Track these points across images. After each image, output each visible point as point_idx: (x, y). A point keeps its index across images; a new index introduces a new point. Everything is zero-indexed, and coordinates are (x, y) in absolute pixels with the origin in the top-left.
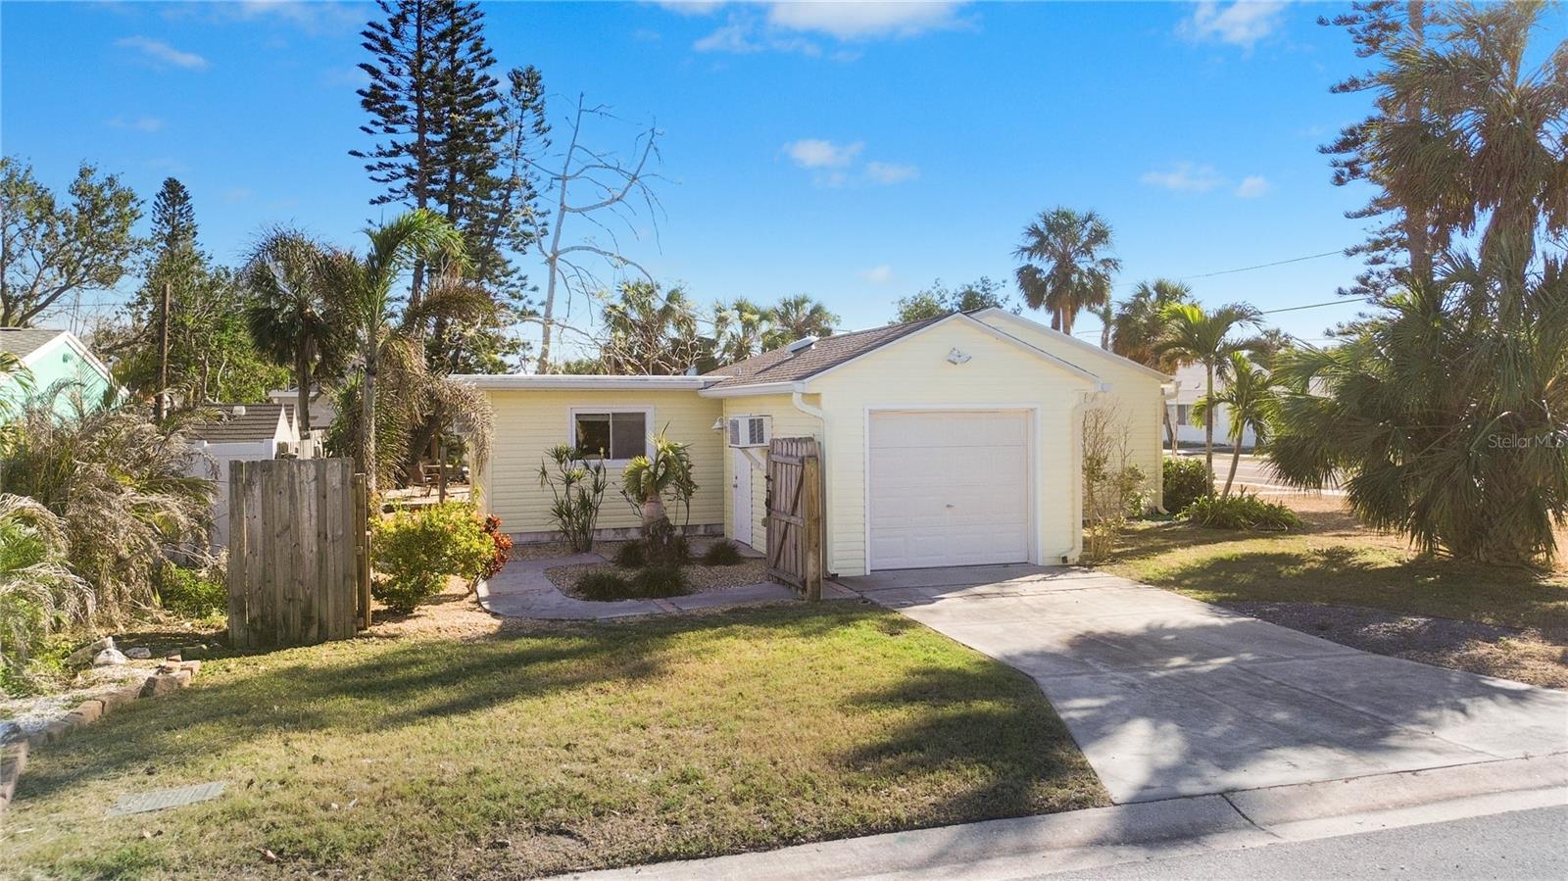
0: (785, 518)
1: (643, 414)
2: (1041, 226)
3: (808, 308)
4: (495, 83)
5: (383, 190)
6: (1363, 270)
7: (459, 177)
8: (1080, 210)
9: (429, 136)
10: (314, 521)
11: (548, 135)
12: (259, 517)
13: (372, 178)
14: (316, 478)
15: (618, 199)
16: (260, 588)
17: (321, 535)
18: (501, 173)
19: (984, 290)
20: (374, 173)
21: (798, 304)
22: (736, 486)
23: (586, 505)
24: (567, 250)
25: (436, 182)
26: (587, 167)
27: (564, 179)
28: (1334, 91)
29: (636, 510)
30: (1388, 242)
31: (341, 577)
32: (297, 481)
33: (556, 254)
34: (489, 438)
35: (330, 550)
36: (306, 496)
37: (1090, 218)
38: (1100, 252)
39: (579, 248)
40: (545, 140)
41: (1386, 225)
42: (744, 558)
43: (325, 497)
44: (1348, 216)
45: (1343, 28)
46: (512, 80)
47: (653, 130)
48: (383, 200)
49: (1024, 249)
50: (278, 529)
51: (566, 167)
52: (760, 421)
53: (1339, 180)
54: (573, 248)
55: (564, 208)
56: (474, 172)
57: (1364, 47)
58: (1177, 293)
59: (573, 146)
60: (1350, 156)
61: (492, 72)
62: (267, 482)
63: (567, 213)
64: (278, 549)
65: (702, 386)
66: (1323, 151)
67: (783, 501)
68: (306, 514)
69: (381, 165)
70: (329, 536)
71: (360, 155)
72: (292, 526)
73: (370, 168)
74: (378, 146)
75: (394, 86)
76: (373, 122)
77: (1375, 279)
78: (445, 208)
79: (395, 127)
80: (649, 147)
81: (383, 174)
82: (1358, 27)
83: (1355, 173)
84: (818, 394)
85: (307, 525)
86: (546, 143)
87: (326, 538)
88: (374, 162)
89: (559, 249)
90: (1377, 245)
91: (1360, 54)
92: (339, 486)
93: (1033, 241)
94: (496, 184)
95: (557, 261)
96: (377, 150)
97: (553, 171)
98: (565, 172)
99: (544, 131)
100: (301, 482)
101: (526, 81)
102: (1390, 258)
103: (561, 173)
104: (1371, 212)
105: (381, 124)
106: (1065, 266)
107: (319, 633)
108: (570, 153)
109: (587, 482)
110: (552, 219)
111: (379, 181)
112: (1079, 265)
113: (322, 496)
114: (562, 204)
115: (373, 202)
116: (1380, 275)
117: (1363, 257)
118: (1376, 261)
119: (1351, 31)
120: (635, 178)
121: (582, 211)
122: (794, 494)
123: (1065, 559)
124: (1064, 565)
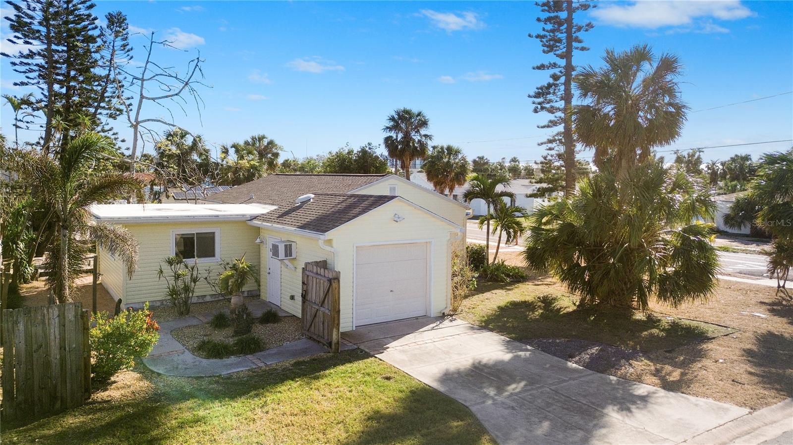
0: (317, 307)
1: (214, 233)
2: (396, 117)
3: (265, 142)
4: (96, 19)
5: (22, 78)
6: (545, 153)
7: (73, 73)
8: (415, 110)
9: (54, 47)
10: (57, 341)
11: (131, 53)
12: (23, 342)
13: (17, 71)
14: (59, 316)
15: (176, 95)
16: (24, 384)
17: (62, 348)
18: (97, 71)
19: (370, 149)
20: (17, 67)
21: (261, 139)
22: (269, 273)
23: (187, 289)
24: (145, 121)
25: (58, 74)
26: (157, 75)
27: (143, 80)
28: (534, 68)
29: (213, 288)
30: (554, 140)
31: (74, 371)
32: (46, 318)
33: (138, 123)
34: (136, 258)
35: (68, 357)
36: (52, 327)
37: (419, 114)
38: (423, 131)
39: (152, 120)
40: (128, 55)
41: (554, 133)
43: (64, 326)
44: (538, 127)
45: (538, 40)
46: (108, 19)
47: (198, 58)
48: (22, 84)
49: (387, 128)
50: (35, 347)
51: (143, 74)
52: (291, 245)
53: (536, 111)
54: (148, 120)
55: (142, 97)
56: (85, 70)
57: (546, 49)
58: (457, 152)
59: (148, 62)
60: (541, 100)
61: (93, 12)
62: (27, 321)
63: (144, 100)
64: (35, 359)
65: (249, 219)
66: (529, 96)
67: (313, 296)
68: (52, 338)
69: (21, 63)
70: (67, 349)
71: (7, 56)
72: (43, 345)
73: (14, 64)
74: (20, 52)
75: (32, 18)
76: (15, 37)
77: (549, 158)
78: (64, 90)
79: (30, 41)
80: (196, 67)
81: (23, 68)
82: (544, 40)
83: (542, 108)
84: (331, 240)
85: (53, 343)
86: (129, 57)
87: (65, 349)
88: (17, 61)
89: (139, 120)
90: (550, 141)
91: (544, 52)
92: (73, 319)
93: (392, 123)
94: (99, 78)
95: (139, 126)
96: (19, 54)
97: (134, 75)
98: (143, 76)
99: (128, 51)
100: (49, 319)
101: (116, 21)
102: (556, 148)
103: (140, 77)
104: (548, 126)
105: (21, 38)
106: (407, 137)
108: (146, 66)
109: (188, 279)
110: (135, 102)
111: (21, 72)
112: (413, 137)
113: (62, 325)
114: (141, 94)
115: (16, 84)
116: (552, 156)
117: (545, 146)
118: (550, 149)
119: (541, 41)
120: (187, 84)
121: (154, 99)
122: (322, 295)
123: (444, 313)
124: (442, 317)
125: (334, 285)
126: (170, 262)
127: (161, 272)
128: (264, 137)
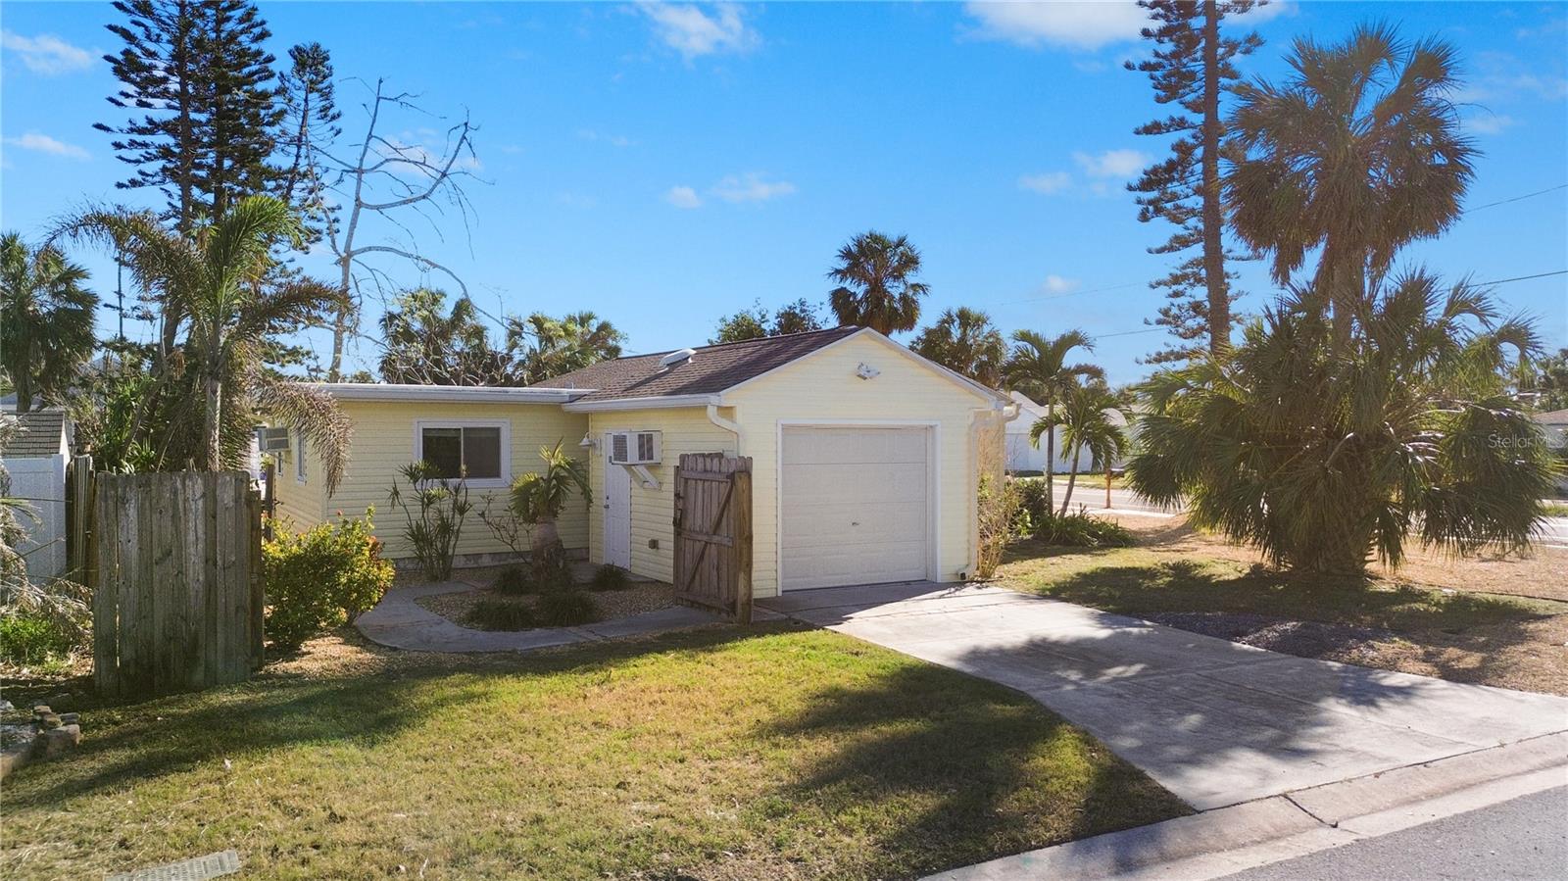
0: (705, 538)
1: (497, 431)
2: (854, 249)
3: (594, 325)
4: (271, 59)
5: (131, 172)
6: (1165, 303)
7: (227, 163)
8: (892, 236)
9: (193, 116)
10: (201, 546)
11: (336, 123)
12: (135, 541)
13: (120, 158)
14: (204, 495)
15: (424, 197)
16: (134, 626)
17: (210, 561)
18: (278, 160)
19: (802, 311)
20: (123, 153)
21: (584, 320)
22: (607, 507)
23: (445, 528)
24: (364, 250)
25: (200, 167)
26: (387, 160)
27: (360, 171)
28: (1138, 132)
29: (497, 534)
30: (1185, 277)
31: (232, 609)
32: (180, 498)
33: (350, 255)
34: (346, 455)
35: (220, 579)
36: (191, 516)
37: (901, 242)
38: (911, 277)
39: (378, 249)
40: (332, 129)
41: (1185, 261)
42: (631, 582)
43: (214, 517)
44: (1150, 251)
45: (1146, 73)
46: (295, 58)
47: (466, 124)
48: (134, 183)
49: (838, 271)
50: (157, 554)
51: (362, 160)
52: (650, 439)
53: (1144, 217)
54: (370, 249)
55: (359, 204)
56: (249, 157)
57: (1162, 93)
58: (979, 321)
59: (370, 136)
60: (1153, 195)
61: (267, 47)
62: (144, 499)
63: (362, 210)
64: (156, 578)
65: (567, 399)
66: (1130, 188)
67: (697, 520)
68: (191, 537)
69: (133, 143)
70: (220, 563)
71: (107, 129)
72: (174, 552)
73: (118, 146)
74: (130, 122)
75: (152, 55)
76: (122, 94)
77: (1175, 311)
78: (210, 198)
79: (150, 100)
80: (461, 142)
81: (135, 153)
82: (1158, 74)
83: (1158, 211)
84: (731, 408)
85: (192, 550)
86: (334, 131)
87: (215, 564)
88: (125, 139)
89: (352, 249)
90: (1176, 280)
91: (1159, 100)
92: (232, 504)
93: (843, 265)
94: (275, 174)
95: (351, 261)
96: (129, 126)
98: (361, 164)
99: (333, 118)
100: (186, 500)
101: (310, 61)
102: (1189, 291)
103: (356, 165)
104: (1170, 249)
105: (132, 96)
106: (877, 292)
107: (206, 676)
108: (367, 144)
109: (446, 505)
110: (345, 215)
111: (129, 161)
112: (889, 290)
113: (211, 516)
114: (357, 199)
115: (120, 186)
116: (1180, 307)
117: (1164, 290)
118: (1176, 294)
119: (1152, 78)
120: (444, 175)
121: (378, 208)
122: (715, 511)
123: (963, 576)
124: (961, 581)
125: (741, 484)
126: (413, 474)
127: (396, 493)
128: (590, 317)
